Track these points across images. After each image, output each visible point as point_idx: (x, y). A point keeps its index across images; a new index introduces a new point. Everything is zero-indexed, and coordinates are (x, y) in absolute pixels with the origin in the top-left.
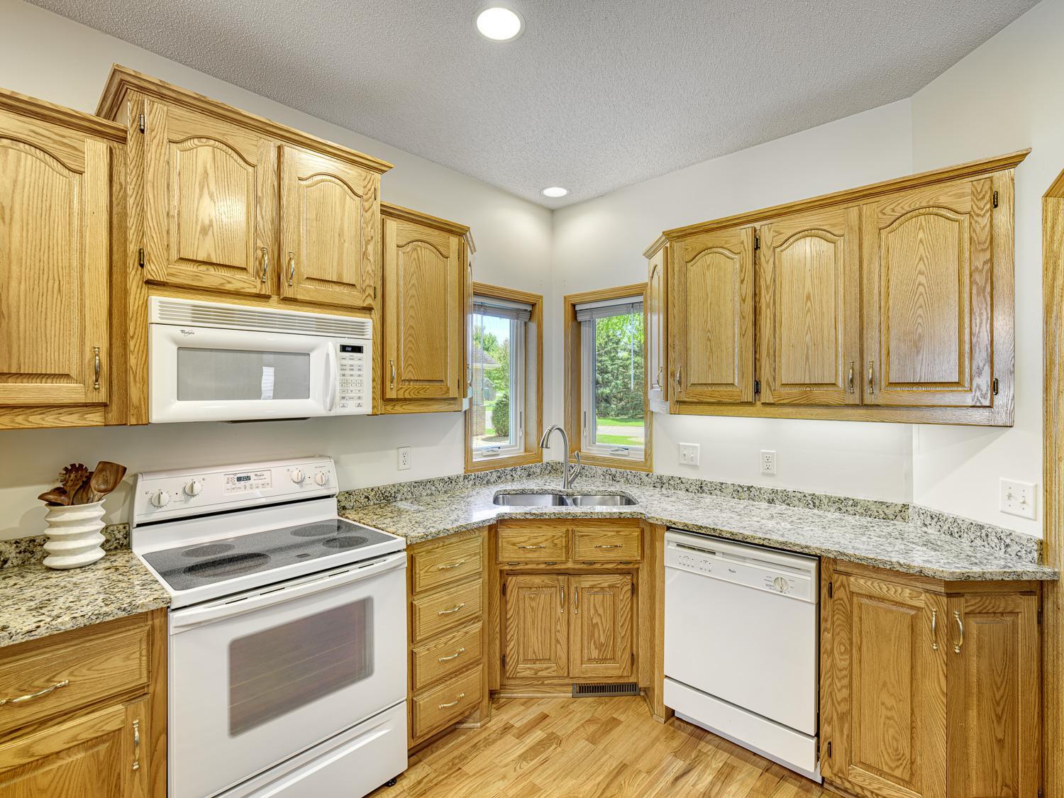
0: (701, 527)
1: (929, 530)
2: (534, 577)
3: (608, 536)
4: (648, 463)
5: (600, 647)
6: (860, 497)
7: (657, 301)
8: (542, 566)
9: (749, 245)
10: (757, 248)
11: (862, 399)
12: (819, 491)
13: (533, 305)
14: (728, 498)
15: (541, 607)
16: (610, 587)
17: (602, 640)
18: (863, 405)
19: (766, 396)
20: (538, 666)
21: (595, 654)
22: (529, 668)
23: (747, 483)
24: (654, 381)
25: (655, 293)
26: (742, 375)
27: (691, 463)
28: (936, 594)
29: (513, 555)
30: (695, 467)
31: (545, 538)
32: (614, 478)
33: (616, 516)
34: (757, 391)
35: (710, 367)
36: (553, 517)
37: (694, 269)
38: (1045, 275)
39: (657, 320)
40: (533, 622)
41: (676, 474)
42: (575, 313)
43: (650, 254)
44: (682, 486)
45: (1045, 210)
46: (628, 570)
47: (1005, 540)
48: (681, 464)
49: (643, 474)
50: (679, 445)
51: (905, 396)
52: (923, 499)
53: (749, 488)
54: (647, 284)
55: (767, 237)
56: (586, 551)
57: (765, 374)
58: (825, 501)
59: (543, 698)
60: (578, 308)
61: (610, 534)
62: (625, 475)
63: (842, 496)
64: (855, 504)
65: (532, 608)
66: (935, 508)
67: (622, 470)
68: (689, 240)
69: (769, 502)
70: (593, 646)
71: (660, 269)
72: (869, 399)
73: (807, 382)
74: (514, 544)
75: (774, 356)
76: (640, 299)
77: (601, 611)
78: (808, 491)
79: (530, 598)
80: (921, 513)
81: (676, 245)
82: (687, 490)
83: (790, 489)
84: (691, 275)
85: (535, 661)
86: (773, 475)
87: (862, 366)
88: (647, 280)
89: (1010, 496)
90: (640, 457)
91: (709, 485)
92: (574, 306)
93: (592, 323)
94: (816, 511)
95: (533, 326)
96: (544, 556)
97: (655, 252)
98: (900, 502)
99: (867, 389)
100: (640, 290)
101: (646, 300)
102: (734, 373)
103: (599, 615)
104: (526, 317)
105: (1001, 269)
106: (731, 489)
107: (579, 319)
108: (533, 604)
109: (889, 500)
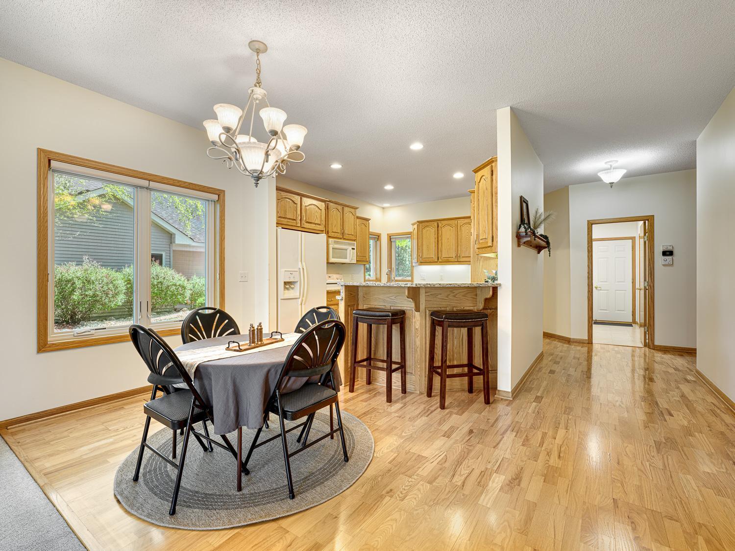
4: (413, 280)
7: (415, 237)
9: (436, 226)
10: (438, 227)
13: (379, 236)
19: (440, 260)
24: (415, 257)
25: (415, 234)
26: (435, 256)
34: (438, 259)
35: (428, 253)
37: (424, 231)
39: (415, 241)
42: (390, 239)
43: (413, 224)
50: (420, 274)
54: (412, 232)
55: (440, 225)
57: (440, 255)
60: (391, 237)
68: (423, 224)
71: (416, 229)
72: (459, 260)
73: (448, 257)
75: (441, 251)
76: (410, 236)
81: (420, 225)
84: (424, 232)
87: (458, 253)
88: (412, 231)
93: (395, 242)
95: (378, 243)
97: (415, 224)
99: (459, 258)
100: (410, 233)
101: (412, 236)
102: (433, 255)
104: (376, 240)
107: (392, 240)
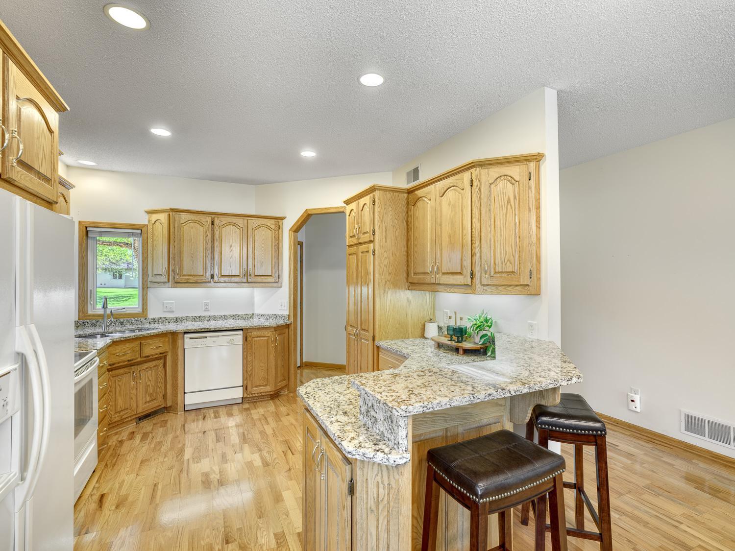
0: (202, 329)
1: (261, 319)
2: (119, 370)
3: (157, 342)
4: (145, 313)
5: (150, 395)
6: (240, 313)
8: (126, 363)
9: (210, 223)
10: (213, 224)
11: (247, 280)
12: (226, 314)
14: (190, 323)
15: (123, 384)
16: (154, 366)
17: (151, 391)
18: (247, 282)
19: (216, 279)
20: (122, 413)
21: (148, 399)
22: (118, 416)
23: (197, 315)
25: (158, 233)
27: (170, 310)
28: (272, 331)
29: (113, 360)
30: (173, 312)
31: (129, 348)
32: (122, 323)
33: (161, 333)
34: (213, 277)
35: (192, 268)
36: (134, 337)
37: (185, 227)
38: (289, 250)
40: (120, 392)
41: (162, 316)
42: (87, 232)
44: (166, 321)
45: (289, 234)
46: (163, 357)
47: (281, 317)
48: (164, 312)
49: (143, 319)
50: (163, 303)
51: (259, 279)
52: (257, 312)
53: (199, 317)
55: (217, 222)
56: (148, 351)
57: (216, 271)
58: (229, 317)
59: (123, 430)
60: (89, 229)
61: (157, 341)
62: (130, 321)
63: (234, 314)
64: (239, 316)
65: (119, 386)
66: (262, 313)
67: (128, 319)
68: (183, 214)
69: (208, 321)
70: (147, 395)
71: (164, 222)
72: (249, 280)
73: (230, 275)
74: (114, 354)
76: (138, 231)
77: (151, 379)
78: (222, 314)
79: (118, 381)
80: (258, 315)
81: (176, 216)
82: (169, 323)
83: (216, 314)
84: (184, 229)
85: (120, 412)
86: (209, 310)
87: (247, 270)
89: (281, 305)
90: (140, 310)
91: (181, 318)
92: (86, 228)
94: (226, 321)
96: (128, 357)
97: (156, 213)
98: (251, 313)
99: (249, 277)
100: (140, 227)
103: (150, 380)
105: (280, 246)
106: (191, 319)
107: (89, 235)
108: (120, 383)
109: (248, 313)
